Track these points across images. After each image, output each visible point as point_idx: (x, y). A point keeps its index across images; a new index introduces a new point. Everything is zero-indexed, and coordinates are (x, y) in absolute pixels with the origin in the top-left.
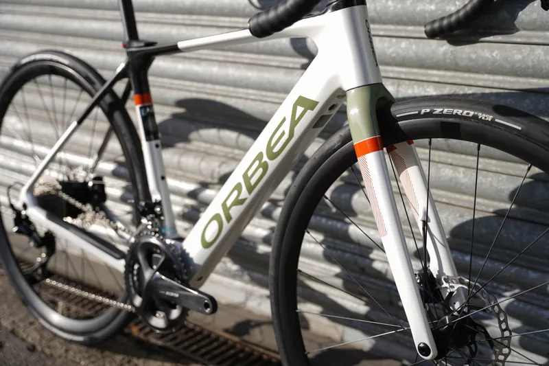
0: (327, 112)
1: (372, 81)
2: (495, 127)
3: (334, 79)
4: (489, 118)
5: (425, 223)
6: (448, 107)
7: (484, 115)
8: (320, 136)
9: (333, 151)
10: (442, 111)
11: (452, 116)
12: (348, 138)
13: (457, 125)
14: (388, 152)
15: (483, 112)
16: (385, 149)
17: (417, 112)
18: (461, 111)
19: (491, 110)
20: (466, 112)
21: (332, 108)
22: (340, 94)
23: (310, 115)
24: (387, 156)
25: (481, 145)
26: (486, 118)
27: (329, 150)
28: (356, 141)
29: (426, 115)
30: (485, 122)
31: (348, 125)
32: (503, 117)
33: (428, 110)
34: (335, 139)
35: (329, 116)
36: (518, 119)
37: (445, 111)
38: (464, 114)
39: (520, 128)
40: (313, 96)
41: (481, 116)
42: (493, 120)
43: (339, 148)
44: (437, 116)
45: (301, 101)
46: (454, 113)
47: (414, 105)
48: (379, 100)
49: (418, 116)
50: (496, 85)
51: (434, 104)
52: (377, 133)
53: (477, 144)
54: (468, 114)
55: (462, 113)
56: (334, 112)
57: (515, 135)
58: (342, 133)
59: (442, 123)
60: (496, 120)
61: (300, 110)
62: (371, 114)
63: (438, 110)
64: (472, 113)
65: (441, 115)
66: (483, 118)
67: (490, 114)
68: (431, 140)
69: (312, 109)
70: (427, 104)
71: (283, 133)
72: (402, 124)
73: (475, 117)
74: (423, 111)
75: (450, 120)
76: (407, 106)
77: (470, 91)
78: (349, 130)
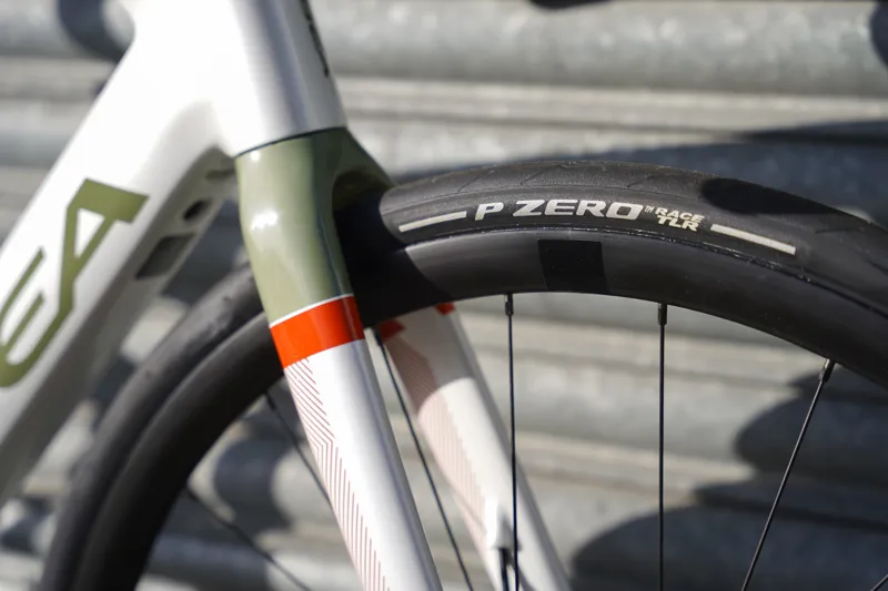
0: (178, 227)
1: (315, 122)
2: (711, 249)
3: (192, 119)
4: (693, 221)
5: (508, 556)
6: (560, 192)
7: (676, 213)
8: (171, 291)
9: (204, 347)
10: (542, 208)
11: (574, 220)
12: (251, 305)
13: (592, 249)
14: (380, 342)
15: (671, 203)
16: (368, 333)
17: (463, 215)
18: (601, 204)
19: (694, 197)
20: (616, 206)
21: (194, 212)
22: (216, 168)
23: (124, 238)
24: (375, 351)
25: (670, 308)
26: (680, 221)
27: (190, 346)
28: (277, 315)
29: (493, 221)
30: (680, 234)
31: (248, 265)
32: (735, 218)
33: (498, 206)
34: (212, 309)
35: (185, 239)
36: (785, 221)
37: (553, 206)
38: (613, 212)
39: (791, 250)
40: (124, 176)
41: (667, 215)
42: (703, 230)
43: (223, 336)
44: (527, 222)
45: (91, 195)
46: (580, 212)
47: (452, 191)
48: (342, 181)
49: (468, 225)
50: (675, 121)
51: (512, 185)
52: (341, 285)
53: (655, 306)
54: (624, 211)
55: (604, 211)
56: (202, 225)
57: (777, 269)
58: (231, 289)
59: (544, 244)
60: (716, 228)
61: (89, 222)
62: (319, 225)
63: (529, 206)
64: (636, 210)
65: (540, 219)
66: (672, 224)
67: (694, 209)
68: (510, 300)
69: (129, 217)
70: (492, 186)
71: (39, 301)
72: (421, 252)
73: (647, 221)
74: (482, 210)
75: (570, 233)
76: (431, 196)
77: (600, 143)
78: (252, 280)
